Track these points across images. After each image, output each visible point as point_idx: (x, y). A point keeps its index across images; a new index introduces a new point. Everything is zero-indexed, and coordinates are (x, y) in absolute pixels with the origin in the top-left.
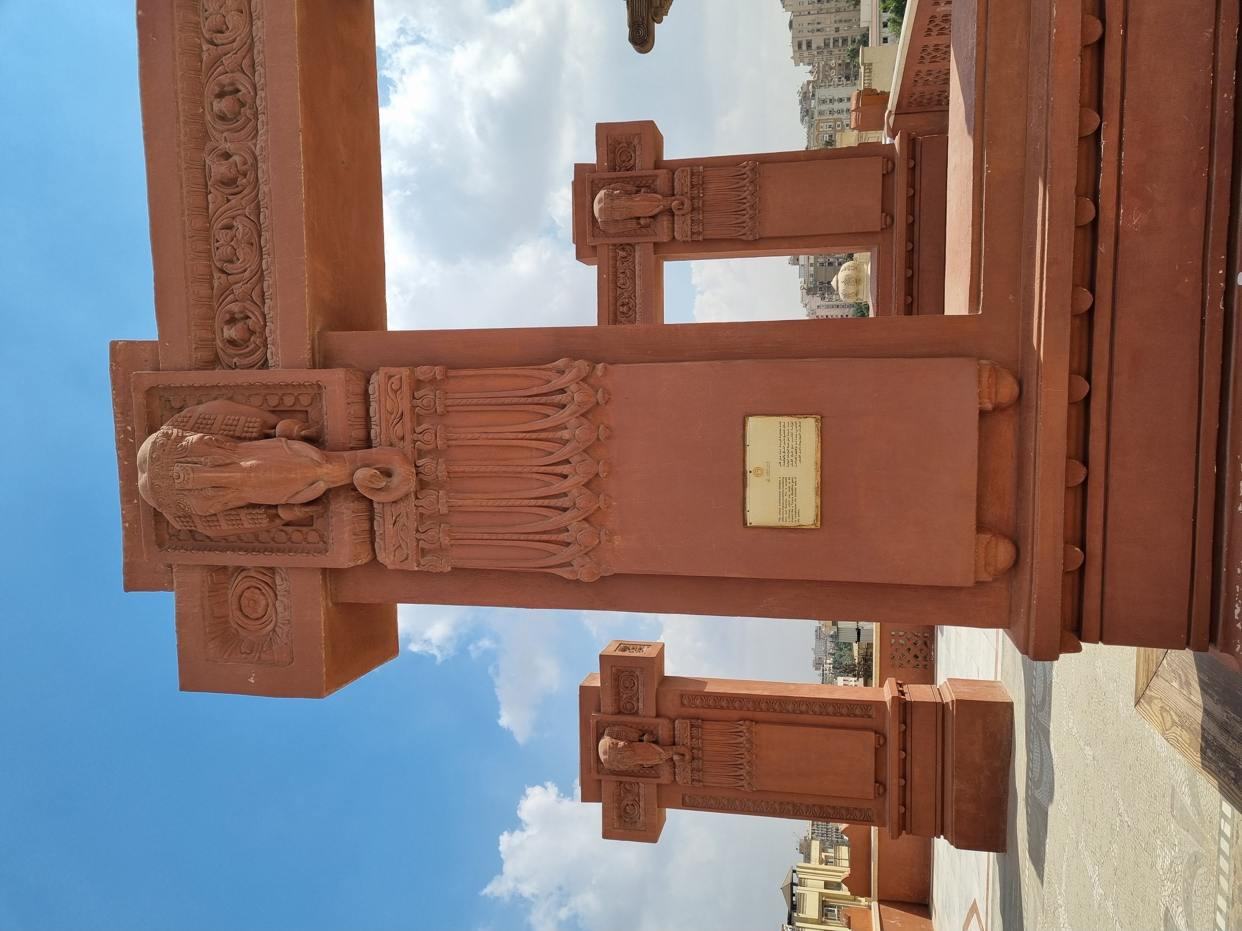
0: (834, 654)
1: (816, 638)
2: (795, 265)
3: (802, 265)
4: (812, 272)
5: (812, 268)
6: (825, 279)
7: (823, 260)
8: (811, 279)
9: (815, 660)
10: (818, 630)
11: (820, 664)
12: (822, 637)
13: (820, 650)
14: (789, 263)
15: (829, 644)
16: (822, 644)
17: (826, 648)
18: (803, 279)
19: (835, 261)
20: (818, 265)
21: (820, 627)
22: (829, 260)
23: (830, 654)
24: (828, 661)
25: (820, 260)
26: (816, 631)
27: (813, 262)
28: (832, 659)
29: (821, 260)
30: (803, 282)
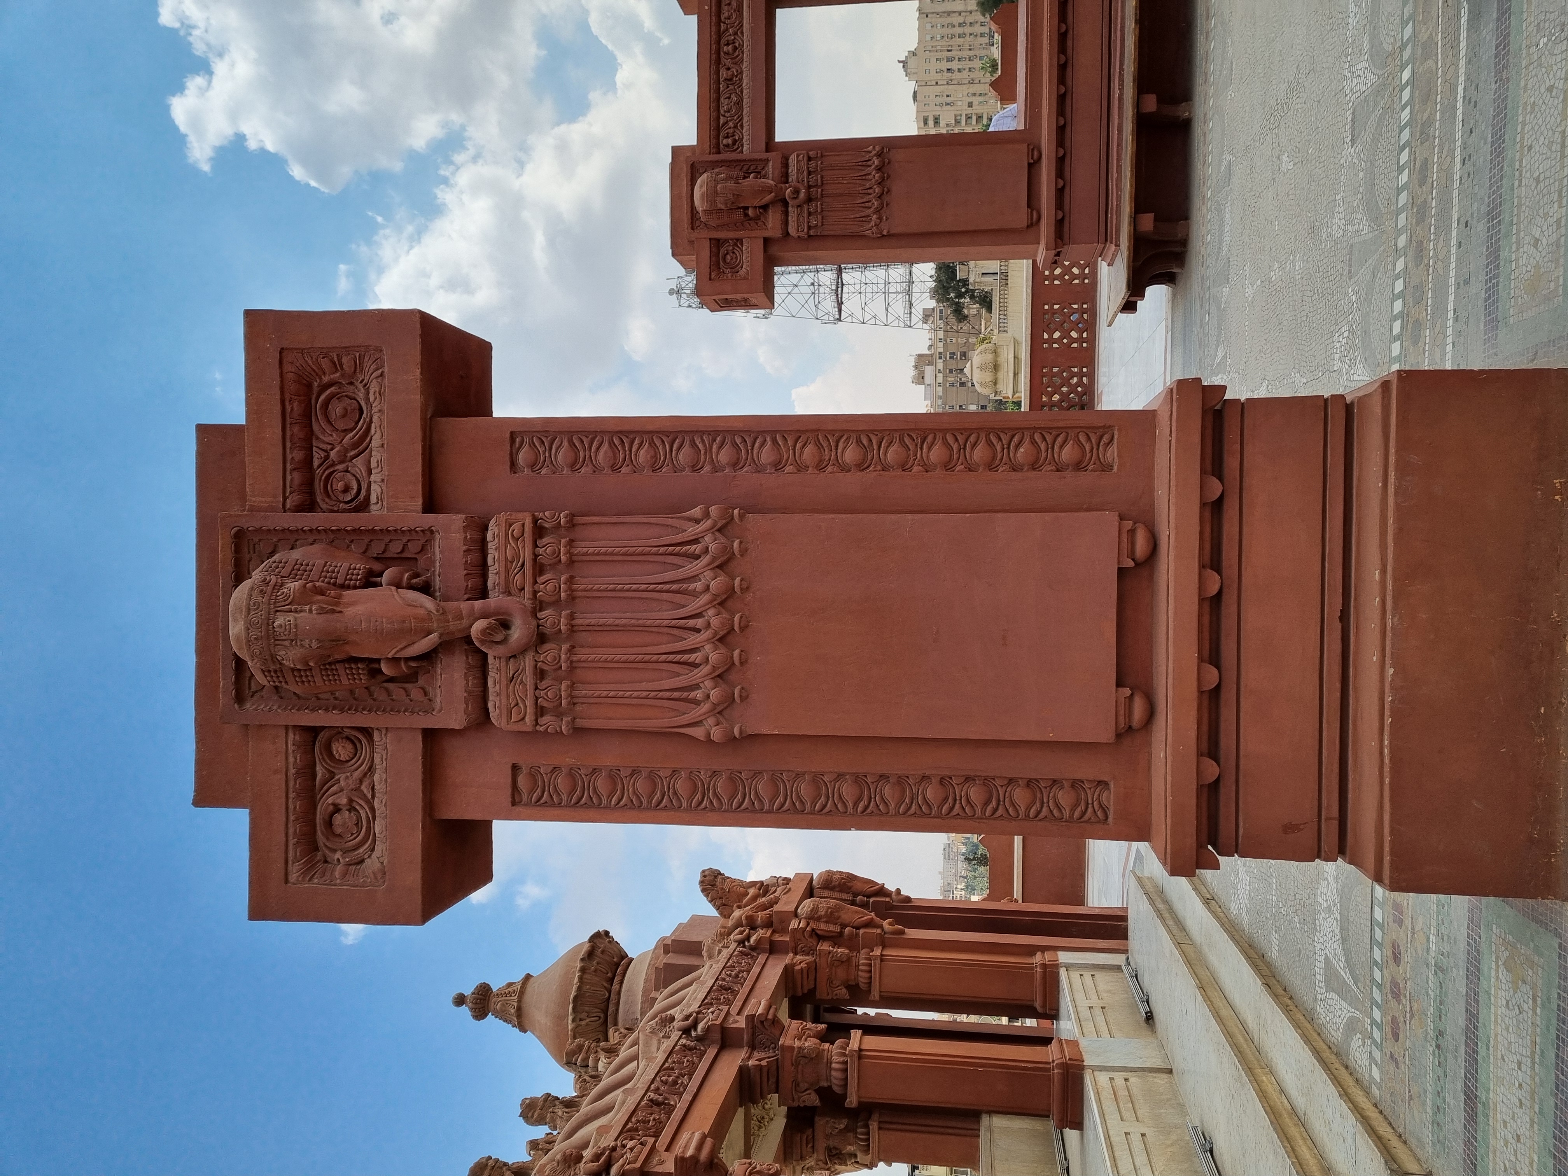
0: (965, 878)
1: (945, 858)
2: (919, 384)
3: (928, 385)
4: (941, 394)
5: (940, 389)
6: (957, 401)
7: (953, 379)
8: (939, 402)
9: (943, 886)
10: (947, 848)
11: (949, 891)
12: (951, 857)
13: (950, 873)
14: (913, 382)
15: (960, 864)
16: (952, 866)
17: (956, 871)
18: (930, 402)
19: (968, 381)
20: (948, 385)
21: (949, 844)
22: (960, 379)
23: (962, 876)
24: (959, 887)
25: (949, 379)
26: (944, 849)
27: (941, 381)
28: (964, 884)
29: (951, 379)
30: (930, 405)
